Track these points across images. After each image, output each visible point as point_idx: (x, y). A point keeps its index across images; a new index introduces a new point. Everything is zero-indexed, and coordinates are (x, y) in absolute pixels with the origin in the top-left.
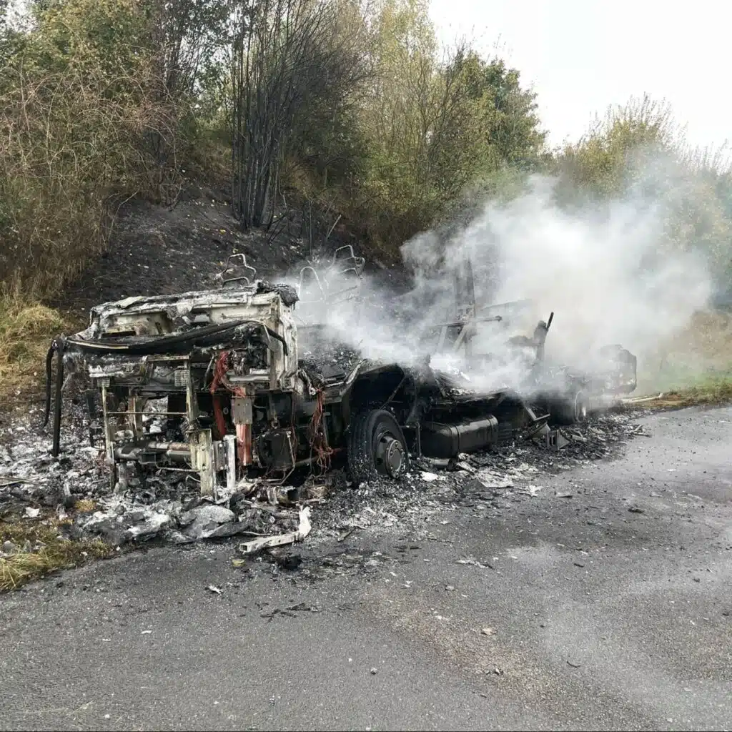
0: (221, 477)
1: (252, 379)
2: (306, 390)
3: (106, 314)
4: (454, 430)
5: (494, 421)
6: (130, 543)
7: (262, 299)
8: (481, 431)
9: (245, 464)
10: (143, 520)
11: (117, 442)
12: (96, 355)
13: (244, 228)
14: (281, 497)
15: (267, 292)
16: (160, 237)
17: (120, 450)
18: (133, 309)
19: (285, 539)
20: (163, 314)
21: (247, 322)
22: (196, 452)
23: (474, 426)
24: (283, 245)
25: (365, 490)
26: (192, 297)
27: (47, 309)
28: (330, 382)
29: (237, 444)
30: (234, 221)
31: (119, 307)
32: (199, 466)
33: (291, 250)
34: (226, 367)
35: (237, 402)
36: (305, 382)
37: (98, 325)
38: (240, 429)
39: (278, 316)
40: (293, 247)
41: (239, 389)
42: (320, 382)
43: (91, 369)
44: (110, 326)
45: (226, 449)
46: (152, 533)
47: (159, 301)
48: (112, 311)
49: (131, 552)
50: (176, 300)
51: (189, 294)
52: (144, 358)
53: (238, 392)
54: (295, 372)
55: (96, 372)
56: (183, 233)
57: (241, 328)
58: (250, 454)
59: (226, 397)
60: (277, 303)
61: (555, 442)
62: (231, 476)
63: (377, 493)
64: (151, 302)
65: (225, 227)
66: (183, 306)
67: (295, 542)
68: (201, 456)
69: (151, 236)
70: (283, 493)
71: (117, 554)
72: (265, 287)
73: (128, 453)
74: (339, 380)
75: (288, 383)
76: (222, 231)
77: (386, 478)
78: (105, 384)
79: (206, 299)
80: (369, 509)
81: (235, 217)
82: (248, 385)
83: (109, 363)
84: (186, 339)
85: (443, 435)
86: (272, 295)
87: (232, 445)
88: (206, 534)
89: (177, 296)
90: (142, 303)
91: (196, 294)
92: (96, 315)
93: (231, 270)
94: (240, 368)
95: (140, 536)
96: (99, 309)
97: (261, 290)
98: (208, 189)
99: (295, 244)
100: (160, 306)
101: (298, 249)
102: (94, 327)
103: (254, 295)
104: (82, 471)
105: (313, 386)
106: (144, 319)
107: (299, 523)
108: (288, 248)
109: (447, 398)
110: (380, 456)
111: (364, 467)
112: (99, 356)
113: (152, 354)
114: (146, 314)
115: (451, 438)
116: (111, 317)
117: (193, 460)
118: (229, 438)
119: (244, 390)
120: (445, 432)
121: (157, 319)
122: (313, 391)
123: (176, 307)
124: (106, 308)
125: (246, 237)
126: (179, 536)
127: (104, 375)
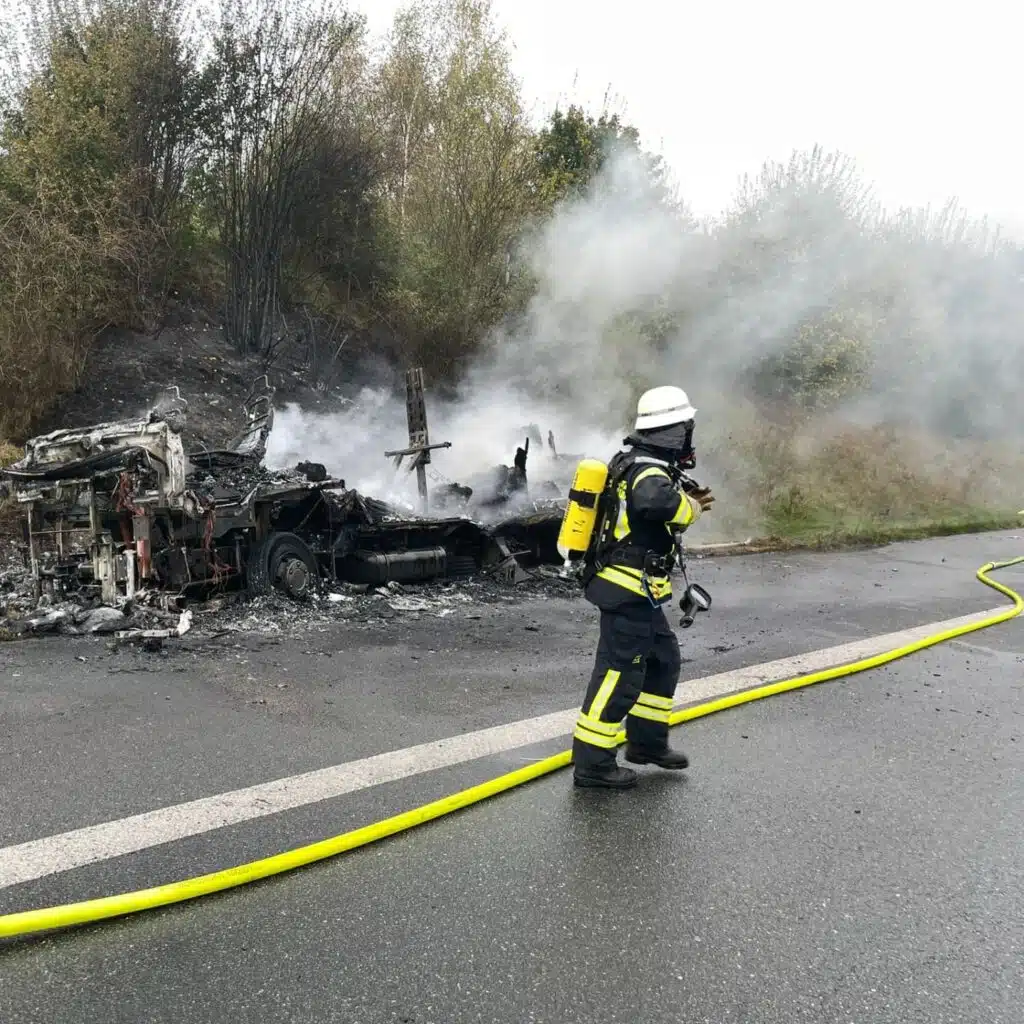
0: (122, 587)
1: (148, 500)
2: (195, 509)
3: (37, 446)
4: (381, 558)
5: (442, 552)
6: (31, 632)
7: (154, 428)
8: (420, 561)
9: (144, 576)
10: (44, 615)
11: (42, 560)
12: (22, 482)
13: (239, 354)
14: (171, 604)
15: (158, 422)
16: (139, 369)
17: (43, 568)
18: (58, 441)
19: (160, 633)
20: (80, 443)
21: (132, 448)
22: (98, 563)
23: (411, 555)
24: (282, 371)
25: (257, 603)
26: (101, 428)
27: (13, 447)
28: (219, 503)
29: (136, 559)
30: (227, 347)
31: (47, 439)
32: (101, 577)
33: (294, 377)
34: (128, 490)
35: (138, 520)
36: (194, 502)
37: (32, 456)
38: (140, 545)
39: (166, 442)
40: (296, 373)
41: (138, 508)
42: (207, 501)
43: (18, 495)
44: (42, 457)
45: (125, 563)
46: (49, 624)
47: (78, 433)
48: (42, 444)
49: (28, 637)
50: (90, 431)
51: (101, 425)
52: (57, 482)
53: (138, 512)
54: (182, 493)
55: (22, 497)
56: (166, 363)
57: (127, 452)
58: (148, 568)
59: (128, 516)
60: (165, 431)
61: (513, 576)
62: (130, 586)
63: (268, 606)
64: (71, 434)
65: (216, 353)
66: (96, 436)
67: (170, 636)
68: (102, 568)
69: (130, 367)
70: (172, 600)
71: (17, 638)
72: (157, 417)
73: (49, 569)
74: (232, 500)
75: (176, 501)
76: (211, 359)
77: (281, 595)
78: (30, 507)
79: (113, 429)
80: (253, 617)
81: (230, 343)
82: (146, 505)
83: (31, 489)
84: (86, 464)
85: (369, 563)
86: (162, 424)
87: (131, 559)
88: (95, 628)
89: (90, 428)
90: (64, 435)
91: (106, 425)
92: (31, 448)
93: (216, 402)
94: (137, 490)
95: (39, 626)
96: (32, 442)
97: (153, 420)
98: (202, 311)
99: (299, 370)
100: (77, 437)
101: (302, 375)
102: (28, 458)
103: (148, 424)
104: (21, 594)
105: (201, 505)
106: (67, 450)
107: (178, 623)
108: (289, 374)
109: (372, 525)
110: (279, 575)
111: (260, 582)
112: (26, 483)
113: (65, 478)
114: (68, 445)
115: (377, 566)
116: (42, 449)
117: (95, 571)
118: (129, 553)
119: (143, 509)
120: (371, 559)
121: (78, 449)
122: (201, 510)
123: (89, 438)
124: (38, 442)
125: (239, 364)
126: (74, 630)
127: (29, 499)
